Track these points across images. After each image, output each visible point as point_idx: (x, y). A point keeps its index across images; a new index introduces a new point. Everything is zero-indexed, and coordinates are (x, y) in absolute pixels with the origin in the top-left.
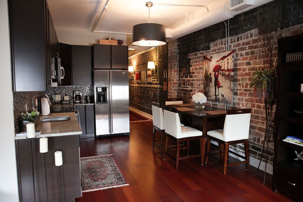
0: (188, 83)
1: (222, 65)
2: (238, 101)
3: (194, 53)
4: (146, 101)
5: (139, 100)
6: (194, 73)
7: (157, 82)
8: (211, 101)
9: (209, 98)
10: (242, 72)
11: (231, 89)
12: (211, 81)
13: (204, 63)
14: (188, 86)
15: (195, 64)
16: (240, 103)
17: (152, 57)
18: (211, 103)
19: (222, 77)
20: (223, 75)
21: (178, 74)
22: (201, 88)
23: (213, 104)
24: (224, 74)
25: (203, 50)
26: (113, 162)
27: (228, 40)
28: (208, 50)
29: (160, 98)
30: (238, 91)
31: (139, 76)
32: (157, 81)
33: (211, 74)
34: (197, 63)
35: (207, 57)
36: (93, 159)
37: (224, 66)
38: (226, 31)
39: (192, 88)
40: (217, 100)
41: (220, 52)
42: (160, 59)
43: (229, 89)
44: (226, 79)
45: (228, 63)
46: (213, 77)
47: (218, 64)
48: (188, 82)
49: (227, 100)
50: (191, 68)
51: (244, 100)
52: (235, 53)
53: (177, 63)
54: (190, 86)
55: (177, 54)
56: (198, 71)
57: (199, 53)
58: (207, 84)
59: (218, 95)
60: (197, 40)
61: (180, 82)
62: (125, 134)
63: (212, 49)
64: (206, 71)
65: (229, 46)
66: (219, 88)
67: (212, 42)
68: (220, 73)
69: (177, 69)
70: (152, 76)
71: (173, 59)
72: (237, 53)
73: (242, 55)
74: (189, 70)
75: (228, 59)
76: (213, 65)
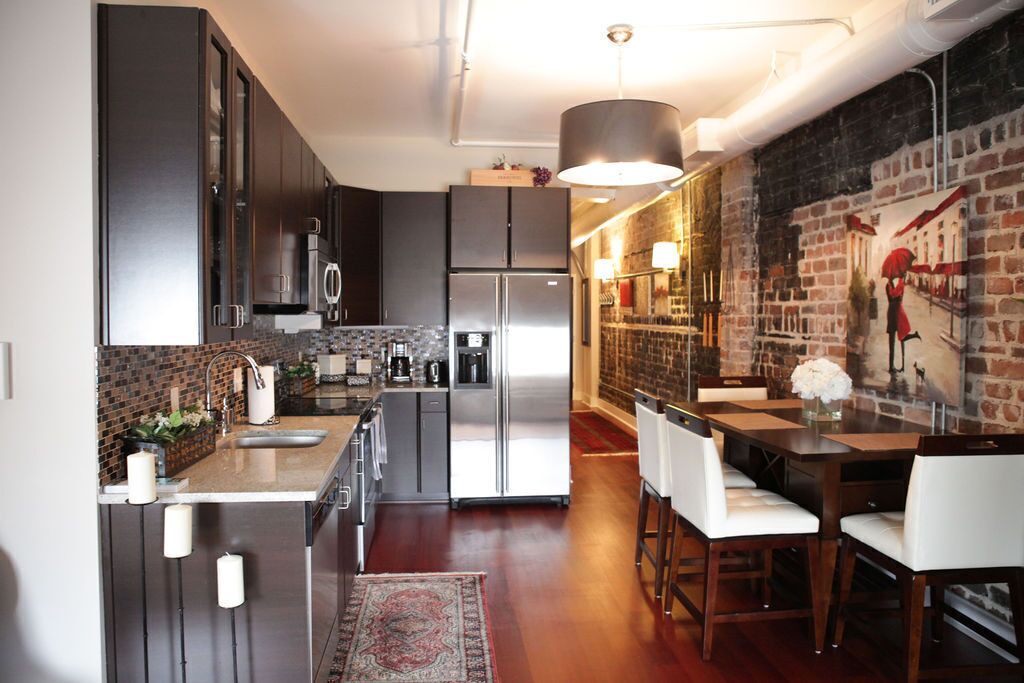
0: (792, 321)
1: (916, 249)
2: (986, 397)
3: (813, 205)
4: (652, 382)
5: (629, 378)
6: (810, 281)
7: (686, 315)
8: (874, 392)
9: (867, 381)
10: (1002, 273)
11: (954, 347)
12: (873, 314)
13: (849, 244)
14: (792, 330)
15: (814, 248)
16: (995, 408)
17: (671, 226)
18: (877, 400)
19: (919, 299)
20: (923, 288)
21: (756, 287)
22: (836, 339)
23: (882, 406)
24: (924, 283)
25: (846, 192)
26: (476, 602)
27: (941, 146)
28: (863, 191)
29: (695, 373)
30: (988, 357)
31: (629, 293)
32: (686, 311)
33: (873, 286)
34: (822, 245)
35: (859, 220)
36: (413, 585)
37: (926, 254)
38: (935, 110)
39: (804, 338)
40: (897, 389)
41: (912, 197)
42: (697, 231)
43: (947, 347)
44: (932, 303)
45: (941, 237)
46: (881, 296)
47: (900, 243)
48: (792, 315)
49: (940, 393)
50: (801, 264)
51: (1015, 392)
52: (973, 198)
53: (751, 247)
54: (798, 331)
55: (752, 211)
56: (828, 272)
57: (829, 203)
58: (859, 326)
59: (903, 369)
60: (821, 155)
61: (763, 315)
62: (552, 499)
63: (877, 186)
64: (856, 275)
65: (948, 168)
66: (906, 343)
67: (880, 158)
68: (910, 282)
69: (753, 266)
70: (671, 293)
71: (737, 229)
72: (980, 195)
73: (1005, 204)
74: (795, 270)
75: (941, 225)
76: (880, 249)
